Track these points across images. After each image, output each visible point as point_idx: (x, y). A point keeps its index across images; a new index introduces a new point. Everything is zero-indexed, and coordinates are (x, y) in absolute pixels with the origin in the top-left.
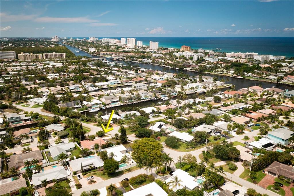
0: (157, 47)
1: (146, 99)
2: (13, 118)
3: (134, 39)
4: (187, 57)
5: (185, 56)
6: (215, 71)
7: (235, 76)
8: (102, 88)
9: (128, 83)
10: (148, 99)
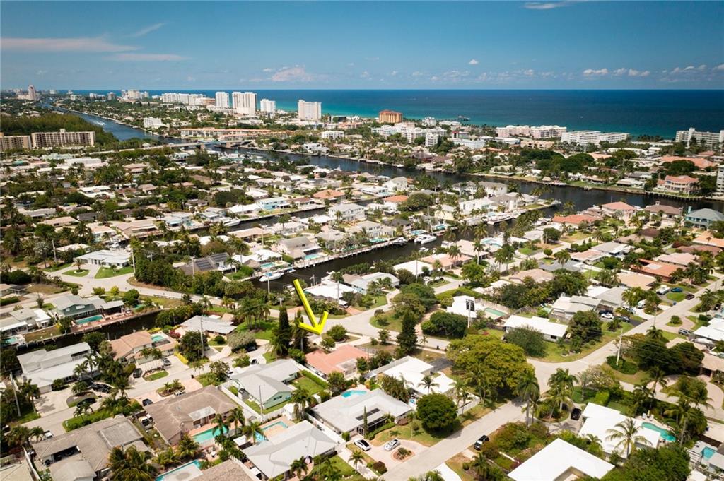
0: (318, 115)
1: (383, 242)
2: (78, 308)
3: (252, 95)
4: (409, 138)
5: (403, 136)
6: (496, 170)
7: (546, 181)
8: (248, 219)
9: (307, 204)
10: (386, 241)
